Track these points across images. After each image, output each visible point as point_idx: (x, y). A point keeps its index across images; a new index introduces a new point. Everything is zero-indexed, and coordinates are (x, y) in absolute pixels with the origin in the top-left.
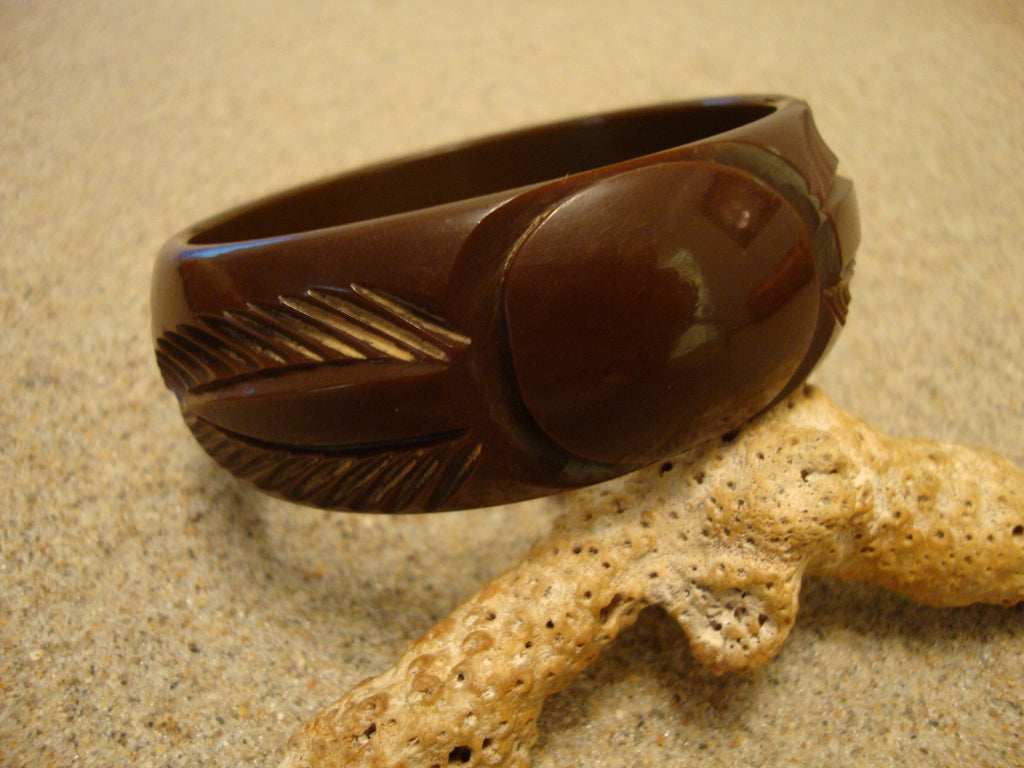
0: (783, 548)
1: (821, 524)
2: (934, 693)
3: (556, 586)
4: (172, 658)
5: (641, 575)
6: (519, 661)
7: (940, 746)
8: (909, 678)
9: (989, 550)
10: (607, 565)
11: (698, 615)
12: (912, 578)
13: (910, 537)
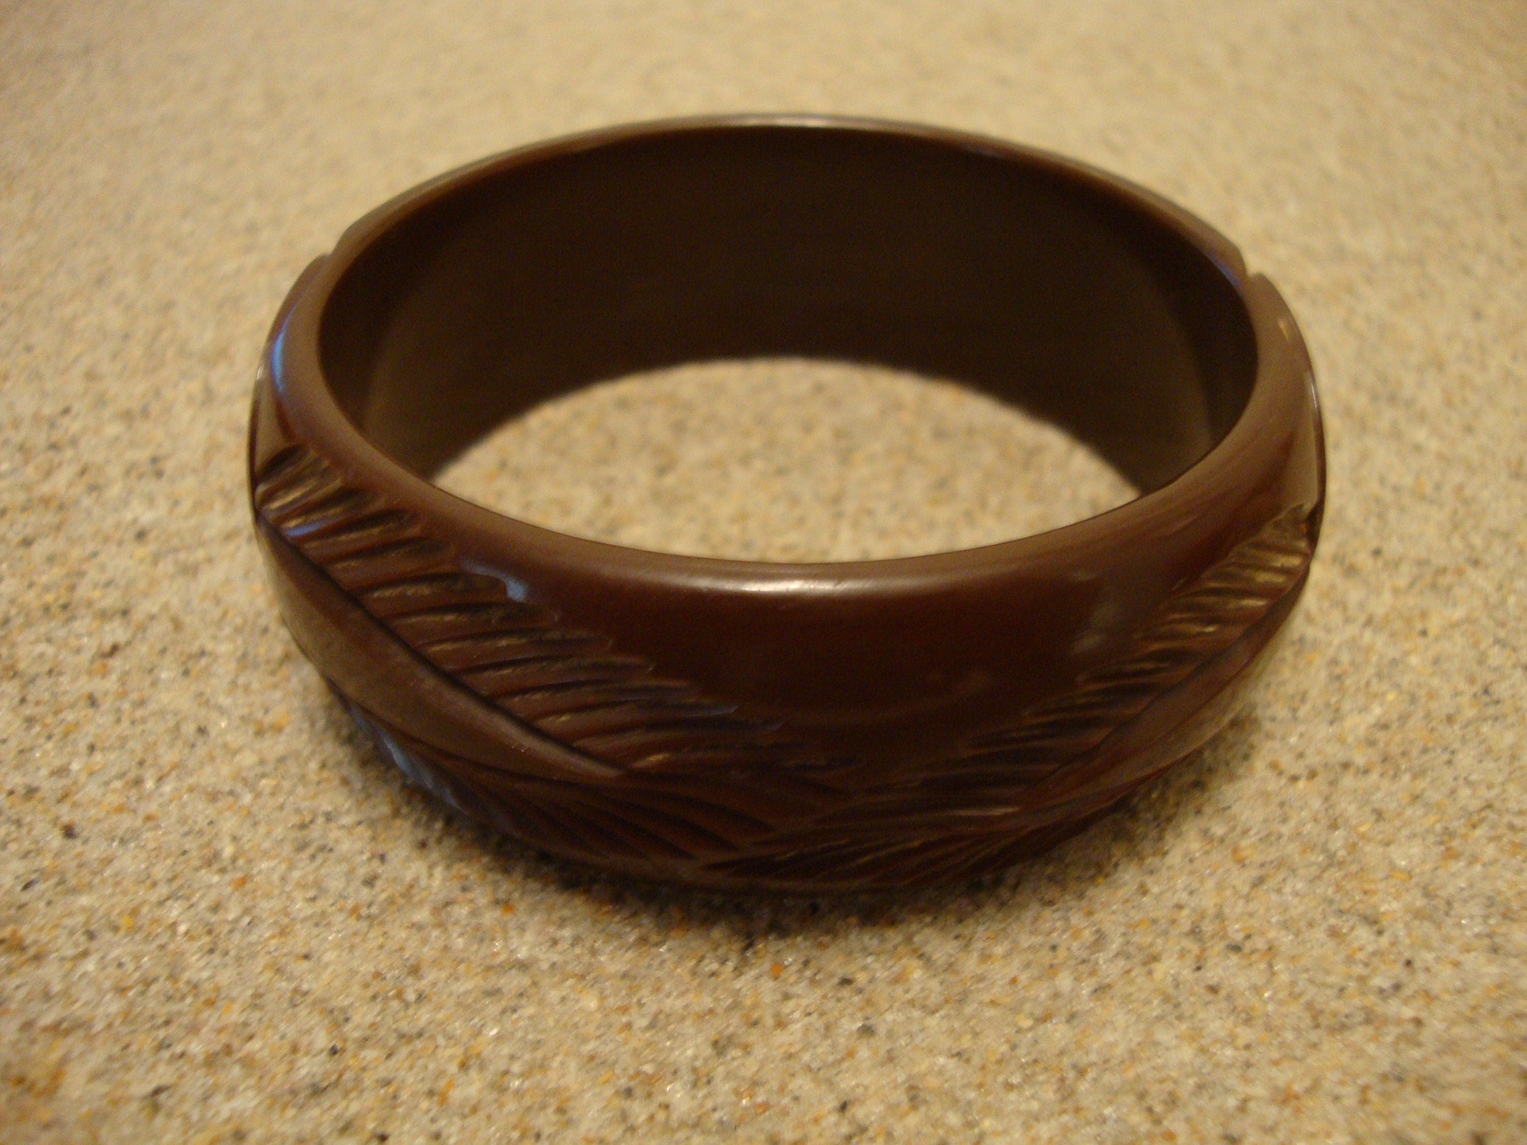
2: (1241, 903)
4: (33, 847)
7: (1241, 982)
8: (1202, 882)
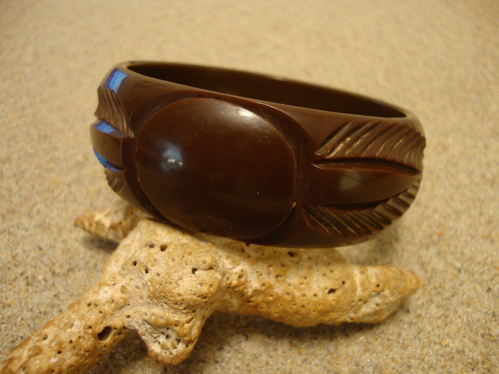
0: (181, 308)
1: (199, 296)
2: (298, 368)
3: (76, 323)
5: (123, 317)
6: (53, 360)
8: (287, 360)
9: (314, 301)
10: (101, 312)
11: (149, 336)
12: (276, 315)
13: (272, 295)
